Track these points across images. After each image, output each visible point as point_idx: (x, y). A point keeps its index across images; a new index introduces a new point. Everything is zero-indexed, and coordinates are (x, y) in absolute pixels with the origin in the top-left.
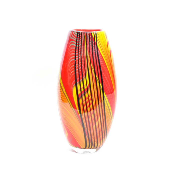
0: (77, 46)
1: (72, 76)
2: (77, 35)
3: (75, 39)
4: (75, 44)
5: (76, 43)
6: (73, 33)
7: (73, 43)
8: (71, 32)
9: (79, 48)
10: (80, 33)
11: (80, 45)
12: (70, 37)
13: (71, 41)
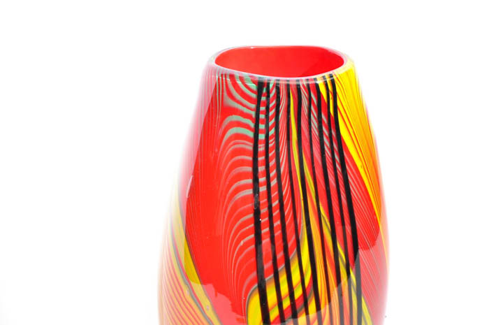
0: (262, 137)
1: (245, 257)
2: (259, 93)
3: (250, 109)
4: (252, 130)
5: (257, 126)
6: (239, 82)
7: (239, 124)
8: (228, 79)
9: (270, 145)
10: (271, 86)
11: (272, 132)
12: (225, 100)
13: (232, 115)
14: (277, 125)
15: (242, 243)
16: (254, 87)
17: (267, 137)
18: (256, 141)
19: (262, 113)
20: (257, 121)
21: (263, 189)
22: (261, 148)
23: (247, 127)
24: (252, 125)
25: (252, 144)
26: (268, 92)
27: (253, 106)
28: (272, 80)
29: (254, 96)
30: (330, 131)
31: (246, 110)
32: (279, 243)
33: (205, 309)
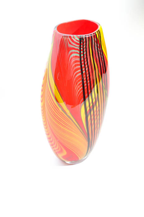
0: (82, 55)
1: (80, 94)
2: (80, 41)
3: (77, 47)
4: (79, 54)
5: (80, 52)
6: (73, 39)
7: (75, 53)
8: (69, 38)
9: (85, 57)
10: (84, 38)
11: (85, 53)
12: (68, 45)
13: (71, 50)
14: (86, 50)
15: (79, 90)
16: (78, 39)
17: (84, 55)
18: (80, 57)
19: (82, 47)
20: (80, 50)
21: (84, 72)
22: (82, 59)
23: (77, 53)
24: (79, 52)
25: (79, 58)
26: (83, 40)
27: (78, 46)
28: (84, 36)
29: (78, 42)
30: (100, 48)
31: (76, 48)
32: (89, 87)
33: (67, 113)
